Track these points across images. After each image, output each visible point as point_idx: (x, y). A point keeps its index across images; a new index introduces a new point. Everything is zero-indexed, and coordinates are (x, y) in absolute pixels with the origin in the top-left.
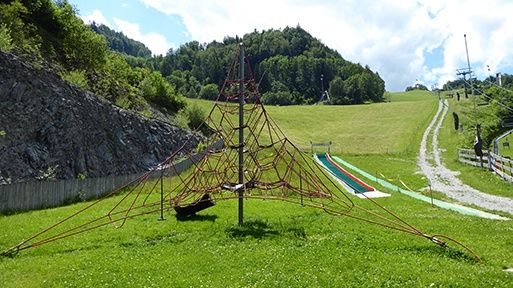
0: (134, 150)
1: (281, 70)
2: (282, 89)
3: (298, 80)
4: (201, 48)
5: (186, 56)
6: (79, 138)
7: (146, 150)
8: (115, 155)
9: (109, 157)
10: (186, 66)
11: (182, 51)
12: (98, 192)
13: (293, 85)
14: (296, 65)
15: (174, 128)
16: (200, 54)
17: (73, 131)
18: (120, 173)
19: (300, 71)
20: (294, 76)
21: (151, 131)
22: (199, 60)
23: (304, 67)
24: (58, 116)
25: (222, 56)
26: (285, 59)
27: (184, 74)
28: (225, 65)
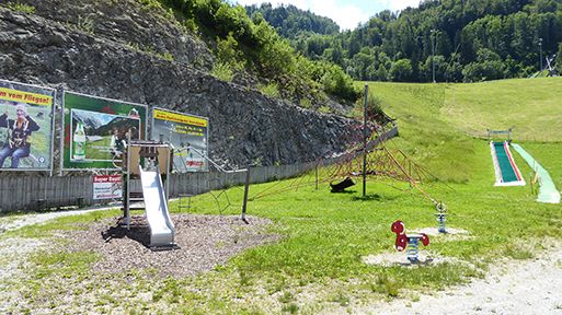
0: (314, 142)
1: (490, 34)
2: (492, 58)
3: (514, 44)
4: (394, 17)
5: (376, 29)
6: (275, 136)
7: (324, 141)
8: (299, 146)
9: (295, 148)
10: (377, 41)
11: (372, 23)
12: (287, 175)
13: (506, 51)
14: (512, 25)
15: (349, 120)
16: (392, 25)
17: (270, 131)
18: (303, 161)
19: (518, 33)
20: (508, 40)
21: (328, 125)
22: (390, 32)
23: (524, 26)
24: (261, 122)
25: (416, 25)
26: (496, 20)
27: (373, 50)
28: (421, 34)
